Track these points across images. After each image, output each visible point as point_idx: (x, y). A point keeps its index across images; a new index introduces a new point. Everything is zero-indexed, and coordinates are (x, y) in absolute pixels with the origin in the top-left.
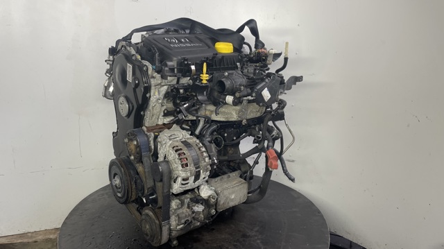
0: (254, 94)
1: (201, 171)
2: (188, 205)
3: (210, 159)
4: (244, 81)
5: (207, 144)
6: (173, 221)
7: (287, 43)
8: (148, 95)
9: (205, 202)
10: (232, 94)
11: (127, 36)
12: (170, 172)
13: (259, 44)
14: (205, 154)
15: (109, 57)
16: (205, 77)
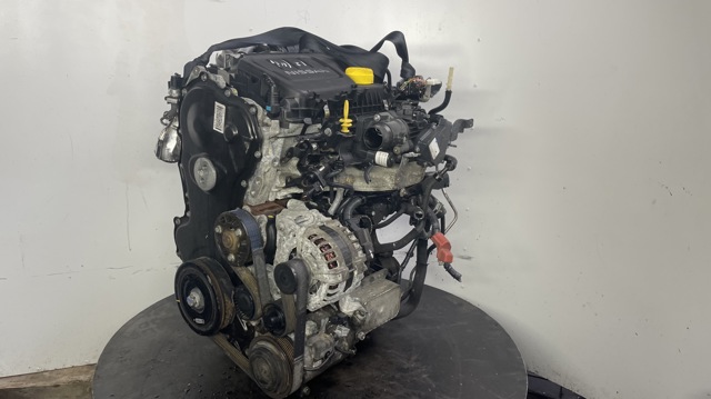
0: (418, 149)
1: (356, 273)
2: (327, 327)
3: (364, 252)
4: (405, 128)
5: (357, 229)
6: (308, 356)
7: (451, 69)
8: (257, 154)
9: (350, 321)
10: (388, 149)
11: (202, 56)
12: (308, 275)
13: (407, 70)
14: (357, 246)
15: (171, 92)
16: (346, 122)
